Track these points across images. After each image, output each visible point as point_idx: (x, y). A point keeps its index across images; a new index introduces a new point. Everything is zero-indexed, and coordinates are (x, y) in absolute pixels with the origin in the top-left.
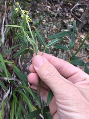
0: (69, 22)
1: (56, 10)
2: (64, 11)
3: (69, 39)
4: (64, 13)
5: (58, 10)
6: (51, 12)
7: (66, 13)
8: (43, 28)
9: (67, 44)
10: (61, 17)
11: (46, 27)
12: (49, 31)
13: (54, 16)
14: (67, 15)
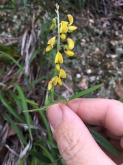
0: (119, 44)
1: (102, 25)
2: (113, 28)
3: (117, 69)
4: (113, 31)
5: (105, 25)
6: (95, 28)
7: (115, 30)
8: (80, 51)
9: (114, 76)
10: (108, 36)
11: (85, 49)
12: (89, 55)
13: (97, 34)
14: (117, 33)
